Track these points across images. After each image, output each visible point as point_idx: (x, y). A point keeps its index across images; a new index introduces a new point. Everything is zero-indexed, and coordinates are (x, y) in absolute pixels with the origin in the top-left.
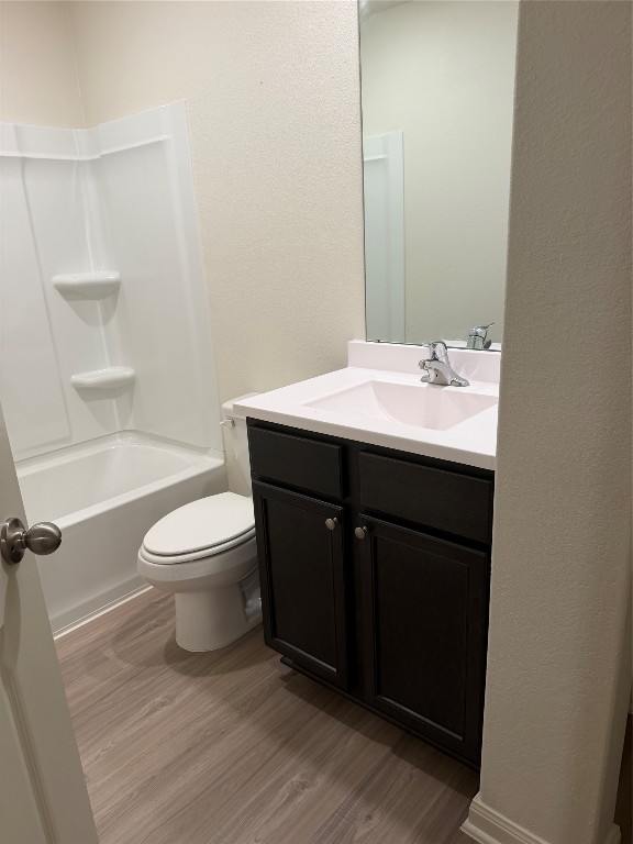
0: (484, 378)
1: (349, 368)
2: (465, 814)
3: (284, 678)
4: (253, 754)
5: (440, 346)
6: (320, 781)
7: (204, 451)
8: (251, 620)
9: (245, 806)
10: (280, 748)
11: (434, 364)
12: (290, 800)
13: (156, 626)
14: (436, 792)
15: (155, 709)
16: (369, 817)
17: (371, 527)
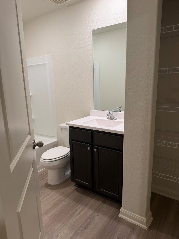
0: (120, 118)
1: (90, 116)
2: (119, 213)
3: (76, 189)
4: (70, 205)
5: (111, 111)
6: (86, 209)
7: (52, 137)
8: (66, 177)
9: (69, 215)
10: (76, 203)
11: (110, 115)
12: (79, 213)
13: (42, 180)
14: (113, 210)
15: (45, 197)
16: (98, 215)
17: (98, 149)
